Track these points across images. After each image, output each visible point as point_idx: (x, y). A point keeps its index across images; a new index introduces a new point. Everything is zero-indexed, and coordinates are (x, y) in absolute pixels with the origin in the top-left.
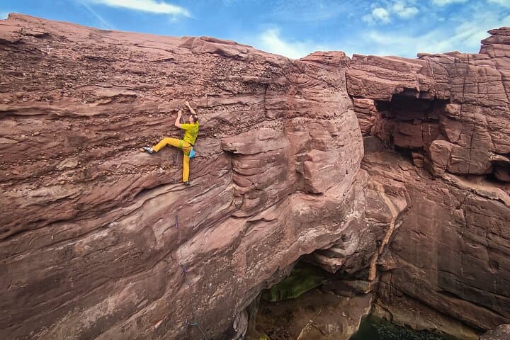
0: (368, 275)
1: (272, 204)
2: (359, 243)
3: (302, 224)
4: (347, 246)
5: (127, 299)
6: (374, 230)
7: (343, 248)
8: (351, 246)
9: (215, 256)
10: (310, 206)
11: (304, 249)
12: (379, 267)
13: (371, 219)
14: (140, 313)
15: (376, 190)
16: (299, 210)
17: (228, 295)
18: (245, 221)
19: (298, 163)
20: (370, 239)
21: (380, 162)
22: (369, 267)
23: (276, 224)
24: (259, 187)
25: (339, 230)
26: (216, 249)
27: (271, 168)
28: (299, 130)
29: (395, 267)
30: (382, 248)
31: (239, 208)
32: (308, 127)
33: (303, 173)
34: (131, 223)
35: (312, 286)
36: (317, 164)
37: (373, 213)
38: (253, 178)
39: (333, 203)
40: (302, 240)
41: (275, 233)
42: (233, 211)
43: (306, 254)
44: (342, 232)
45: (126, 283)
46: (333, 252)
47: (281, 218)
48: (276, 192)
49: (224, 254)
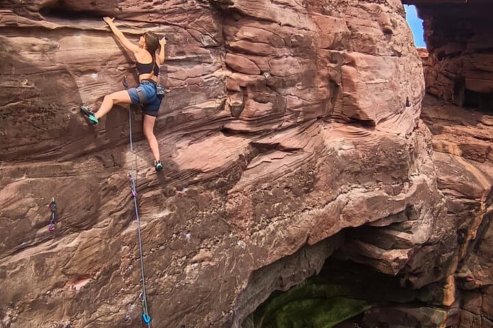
0: (442, 295)
1: (292, 122)
2: (433, 226)
3: (341, 173)
4: (416, 229)
5: (14, 206)
6: (454, 209)
7: (408, 230)
8: (421, 231)
9: (196, 183)
10: (355, 144)
11: (348, 218)
12: (460, 281)
13: (447, 191)
14: (43, 248)
15: (447, 152)
16: (336, 149)
17: (221, 264)
18: (248, 141)
19: (333, 65)
20: (448, 225)
21: (446, 117)
22: (444, 282)
23: (301, 157)
24: (273, 81)
25: (402, 196)
26: (199, 172)
27: (290, 58)
28: (330, 13)
29: (487, 282)
30: (466, 245)
31: (236, 113)
32: (344, 11)
33: (340, 84)
34: (31, 49)
35: (347, 314)
36: (364, 73)
37: (450, 181)
38: (262, 60)
39: (392, 143)
40: (344, 201)
41: (301, 173)
42: (226, 119)
43: (351, 228)
44: (407, 198)
45: (16, 174)
46: (392, 238)
47: (309, 149)
48: (299, 102)
49: (212, 184)
